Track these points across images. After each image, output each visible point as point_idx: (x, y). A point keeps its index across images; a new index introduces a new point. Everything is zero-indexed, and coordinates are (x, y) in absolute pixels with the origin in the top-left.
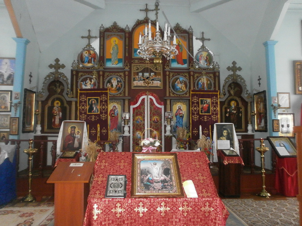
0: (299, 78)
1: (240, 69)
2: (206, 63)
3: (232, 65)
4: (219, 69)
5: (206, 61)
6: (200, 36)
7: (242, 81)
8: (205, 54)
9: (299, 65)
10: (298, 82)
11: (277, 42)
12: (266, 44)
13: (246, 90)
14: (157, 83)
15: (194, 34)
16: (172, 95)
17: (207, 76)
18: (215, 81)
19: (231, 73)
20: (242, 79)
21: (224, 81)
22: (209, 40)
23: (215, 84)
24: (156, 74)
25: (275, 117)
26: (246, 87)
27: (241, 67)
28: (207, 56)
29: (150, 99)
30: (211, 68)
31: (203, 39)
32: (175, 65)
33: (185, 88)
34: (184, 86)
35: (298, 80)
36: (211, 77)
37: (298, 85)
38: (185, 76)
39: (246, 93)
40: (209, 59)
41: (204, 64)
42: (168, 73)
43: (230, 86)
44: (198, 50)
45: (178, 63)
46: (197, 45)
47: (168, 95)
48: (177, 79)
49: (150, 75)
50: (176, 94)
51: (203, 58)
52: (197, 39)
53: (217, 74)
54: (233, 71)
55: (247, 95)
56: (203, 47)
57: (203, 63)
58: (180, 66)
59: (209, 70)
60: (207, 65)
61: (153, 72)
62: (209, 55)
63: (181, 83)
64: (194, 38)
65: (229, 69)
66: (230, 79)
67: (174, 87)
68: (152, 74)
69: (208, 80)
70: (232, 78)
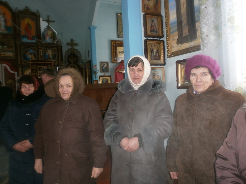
0: (114, 52)
1: (76, 44)
2: (51, 40)
3: (71, 42)
4: (61, 45)
5: (51, 38)
6: (46, 18)
7: (78, 53)
8: (50, 33)
9: (115, 43)
10: (114, 55)
11: (96, 27)
12: (89, 28)
13: (81, 60)
14: (10, 54)
15: (41, 16)
16: (23, 63)
17: (53, 49)
18: (58, 53)
19: (70, 47)
20: (78, 52)
21: (65, 53)
22: (53, 22)
23: (58, 55)
24: (8, 47)
25: (95, 78)
26: (81, 57)
27: (77, 43)
28: (52, 34)
29: (4, 66)
30: (55, 43)
31: (48, 21)
32: (25, 40)
33: (34, 58)
34: (33, 56)
35: (114, 53)
36: (55, 50)
37: (114, 56)
38: (34, 49)
39: (81, 62)
40: (53, 36)
41: (50, 40)
42: (19, 46)
43: (69, 56)
44: (44, 29)
45: (28, 39)
46: (43, 25)
47: (19, 63)
48: (27, 51)
49: (3, 47)
50: (27, 63)
51: (48, 35)
52: (43, 20)
53: (60, 48)
54: (71, 46)
55: (82, 63)
56: (48, 27)
57: (48, 40)
58: (29, 41)
59: (54, 45)
60: (52, 41)
61: (5, 45)
62: (54, 33)
63: (31, 54)
64: (41, 19)
65: (68, 44)
66: (69, 52)
67: (25, 57)
68: (5, 47)
69: (53, 52)
70: (71, 51)
